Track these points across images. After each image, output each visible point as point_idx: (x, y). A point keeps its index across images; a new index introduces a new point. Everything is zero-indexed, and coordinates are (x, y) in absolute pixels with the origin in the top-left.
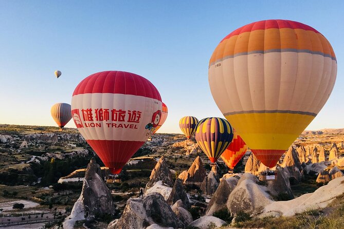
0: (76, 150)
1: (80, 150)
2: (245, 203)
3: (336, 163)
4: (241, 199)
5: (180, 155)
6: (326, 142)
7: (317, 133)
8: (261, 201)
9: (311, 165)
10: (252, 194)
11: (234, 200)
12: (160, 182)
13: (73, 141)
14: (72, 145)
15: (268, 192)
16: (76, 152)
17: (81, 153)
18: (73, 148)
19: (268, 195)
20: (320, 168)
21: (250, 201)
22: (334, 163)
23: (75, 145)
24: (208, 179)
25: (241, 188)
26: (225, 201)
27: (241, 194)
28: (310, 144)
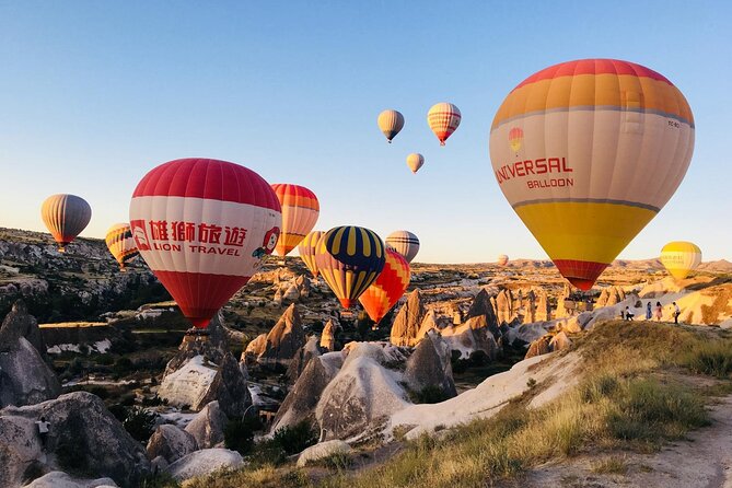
0: (18, 281)
1: (26, 280)
2: (352, 408)
3: (563, 326)
4: (345, 399)
5: (259, 300)
6: (555, 284)
7: (542, 265)
8: (385, 403)
9: (518, 327)
10: (368, 389)
11: (331, 402)
12: (200, 358)
13: (13, 259)
14: (9, 269)
15: (404, 384)
16: (17, 285)
17: (29, 288)
18: (10, 275)
19: (402, 390)
20: (534, 333)
21: (363, 404)
22: (560, 324)
23: (16, 270)
24: (305, 353)
25: (347, 376)
26: (314, 403)
27: (345, 388)
28: (525, 286)
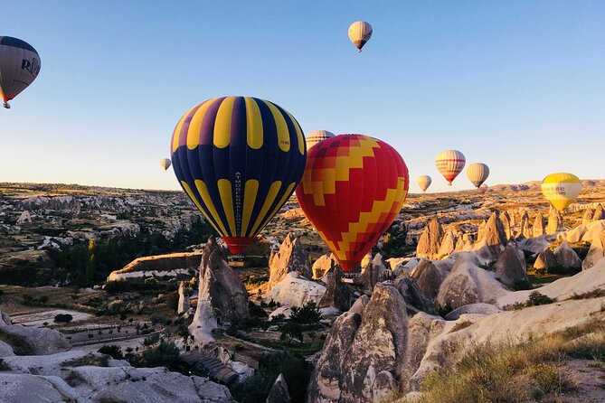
0: (119, 225)
1: (125, 225)
2: (468, 295)
3: (563, 238)
4: (462, 290)
6: (540, 204)
7: (519, 188)
8: (491, 291)
9: (523, 241)
10: (477, 283)
11: (450, 292)
12: (295, 273)
13: (107, 210)
14: (110, 217)
15: (498, 279)
16: (120, 228)
17: (128, 230)
18: (112, 222)
19: (500, 284)
20: (539, 245)
21: (476, 293)
22: (560, 237)
23: (114, 218)
25: (461, 275)
27: (460, 283)
28: (514, 207)
